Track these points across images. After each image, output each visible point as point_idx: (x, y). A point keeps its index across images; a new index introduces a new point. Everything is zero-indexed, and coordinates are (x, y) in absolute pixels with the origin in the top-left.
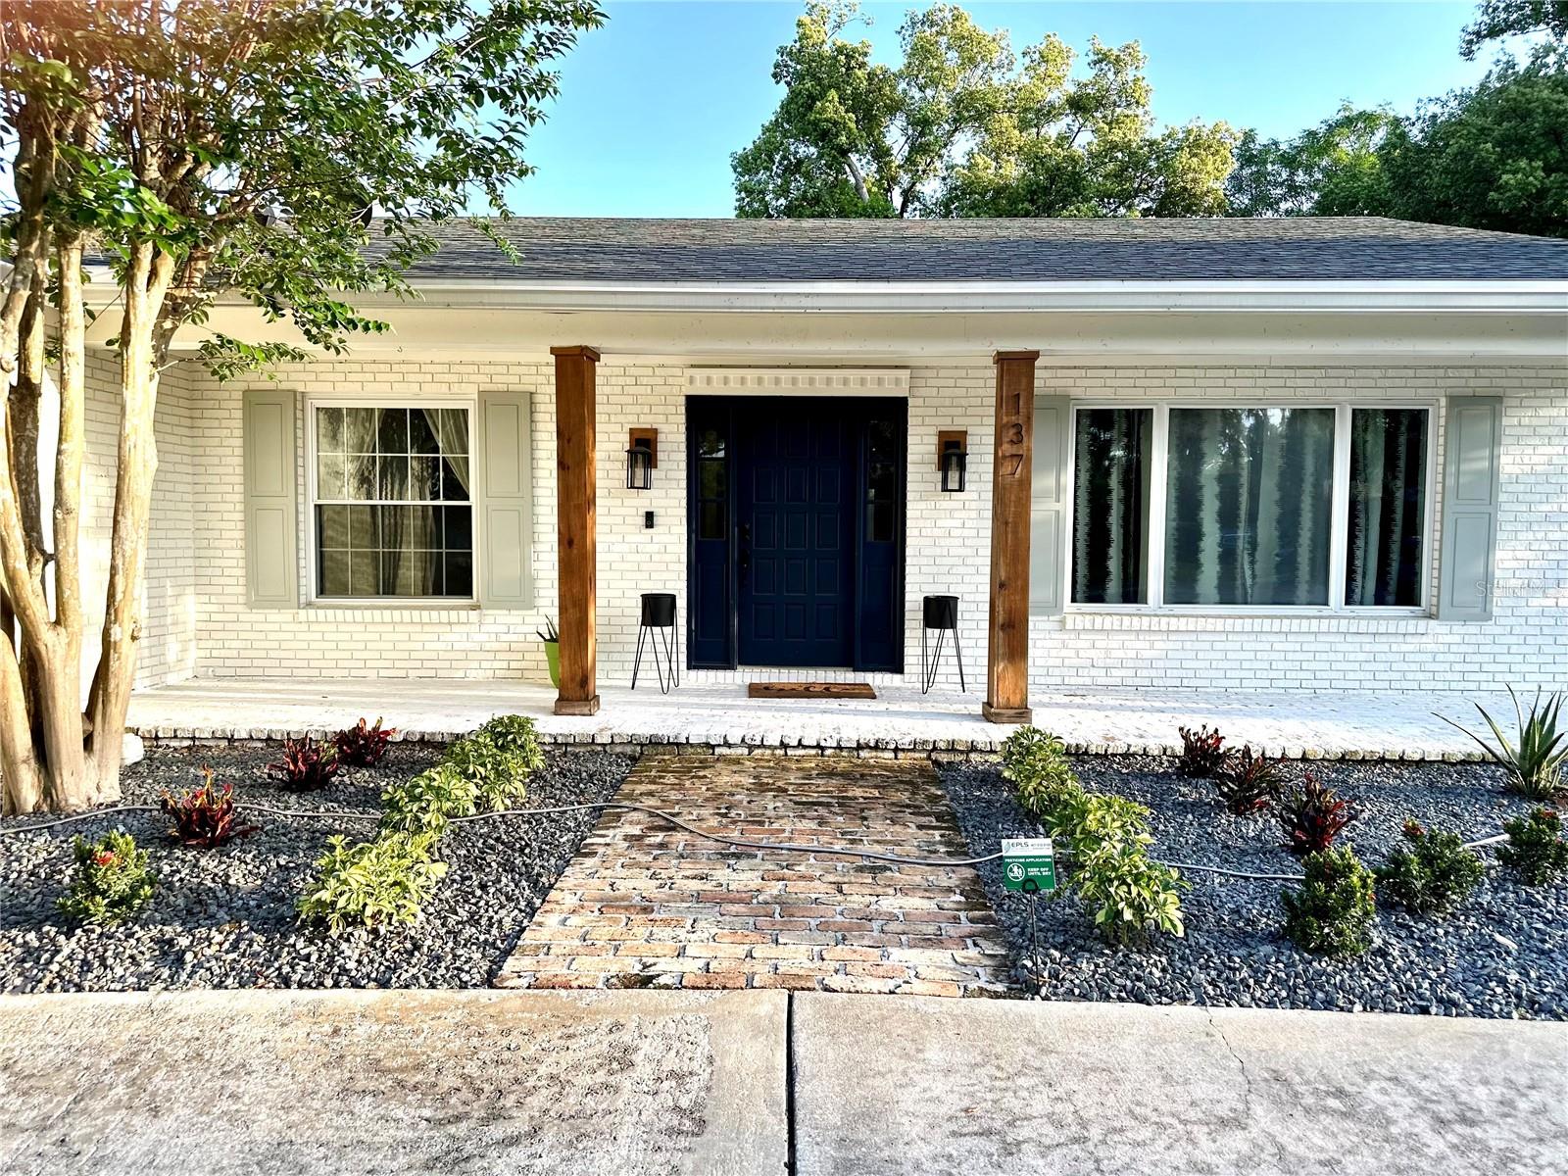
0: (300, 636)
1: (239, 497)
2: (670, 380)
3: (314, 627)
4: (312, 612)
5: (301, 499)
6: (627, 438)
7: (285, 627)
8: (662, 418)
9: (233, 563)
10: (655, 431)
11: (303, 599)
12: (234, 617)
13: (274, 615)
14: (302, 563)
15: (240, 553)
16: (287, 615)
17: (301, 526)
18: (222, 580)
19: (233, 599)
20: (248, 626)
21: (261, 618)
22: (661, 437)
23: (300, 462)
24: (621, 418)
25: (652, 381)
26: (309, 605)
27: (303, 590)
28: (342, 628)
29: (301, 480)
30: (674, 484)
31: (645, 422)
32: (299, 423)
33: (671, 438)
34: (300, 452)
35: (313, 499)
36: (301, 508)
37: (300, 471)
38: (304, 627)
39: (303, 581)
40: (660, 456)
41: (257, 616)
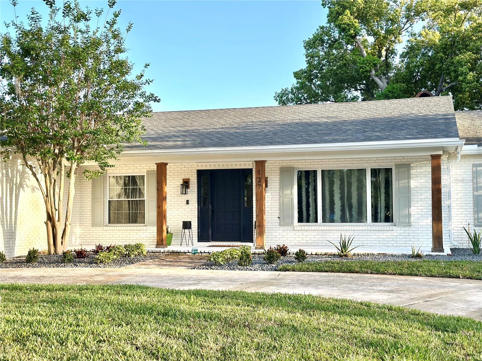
0: (104, 234)
1: (90, 199)
2: (193, 166)
3: (107, 231)
4: (107, 227)
5: (105, 199)
6: (182, 181)
7: (100, 232)
8: (191, 176)
9: (89, 215)
10: (189, 179)
11: (105, 224)
12: (88, 229)
13: (98, 228)
14: (105, 215)
15: (90, 213)
16: (101, 228)
17: (105, 206)
18: (86, 220)
19: (88, 225)
20: (92, 232)
21: (95, 229)
22: (190, 181)
23: (105, 190)
24: (181, 176)
25: (188, 166)
26: (106, 226)
27: (105, 222)
28: (114, 232)
29: (105, 194)
30: (194, 193)
31: (187, 177)
32: (105, 180)
33: (193, 181)
34: (105, 187)
35: (108, 199)
36: (105, 201)
37: (105, 192)
38: (105, 231)
39: (105, 220)
40: (190, 185)
41: (94, 229)
